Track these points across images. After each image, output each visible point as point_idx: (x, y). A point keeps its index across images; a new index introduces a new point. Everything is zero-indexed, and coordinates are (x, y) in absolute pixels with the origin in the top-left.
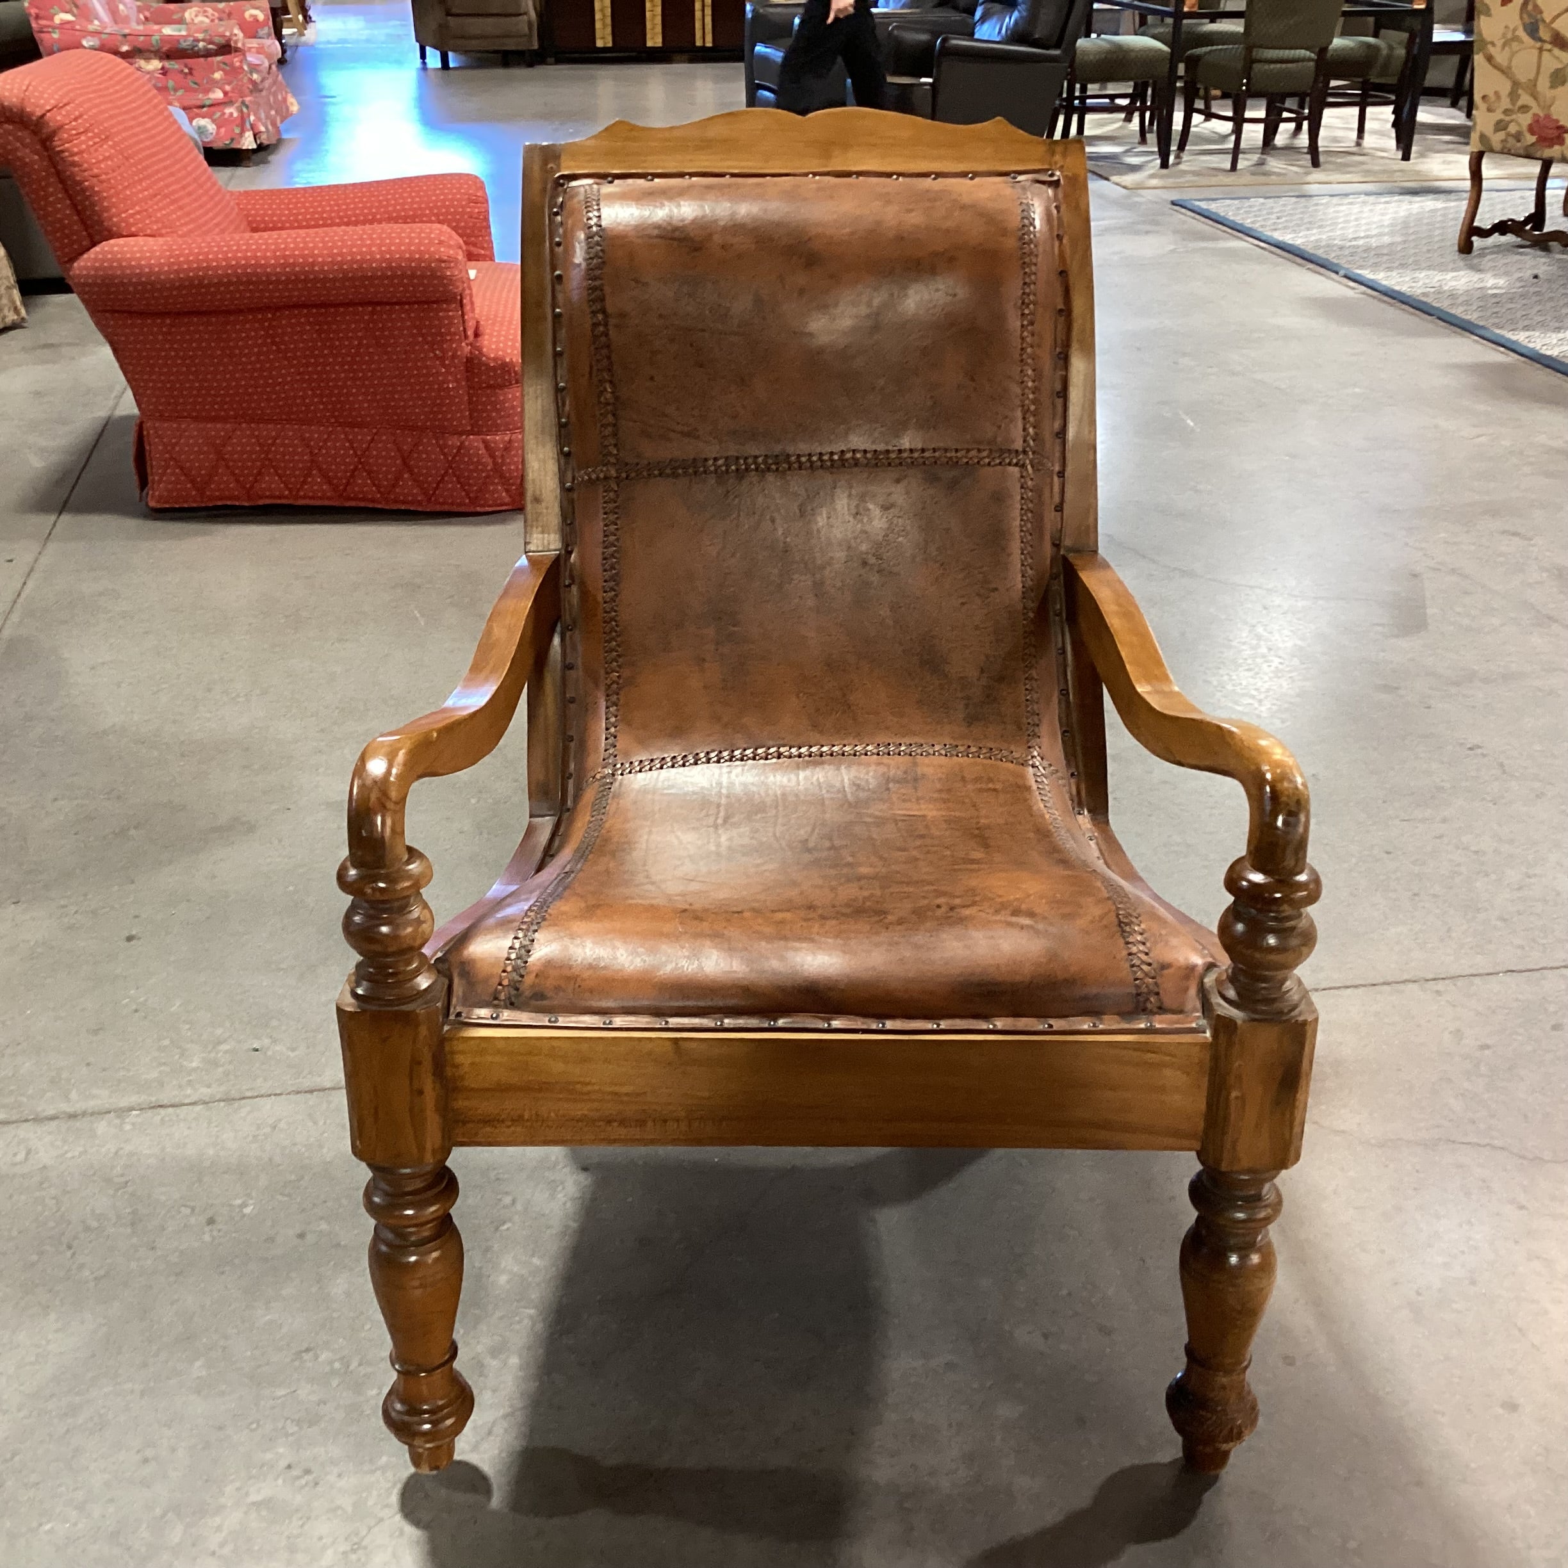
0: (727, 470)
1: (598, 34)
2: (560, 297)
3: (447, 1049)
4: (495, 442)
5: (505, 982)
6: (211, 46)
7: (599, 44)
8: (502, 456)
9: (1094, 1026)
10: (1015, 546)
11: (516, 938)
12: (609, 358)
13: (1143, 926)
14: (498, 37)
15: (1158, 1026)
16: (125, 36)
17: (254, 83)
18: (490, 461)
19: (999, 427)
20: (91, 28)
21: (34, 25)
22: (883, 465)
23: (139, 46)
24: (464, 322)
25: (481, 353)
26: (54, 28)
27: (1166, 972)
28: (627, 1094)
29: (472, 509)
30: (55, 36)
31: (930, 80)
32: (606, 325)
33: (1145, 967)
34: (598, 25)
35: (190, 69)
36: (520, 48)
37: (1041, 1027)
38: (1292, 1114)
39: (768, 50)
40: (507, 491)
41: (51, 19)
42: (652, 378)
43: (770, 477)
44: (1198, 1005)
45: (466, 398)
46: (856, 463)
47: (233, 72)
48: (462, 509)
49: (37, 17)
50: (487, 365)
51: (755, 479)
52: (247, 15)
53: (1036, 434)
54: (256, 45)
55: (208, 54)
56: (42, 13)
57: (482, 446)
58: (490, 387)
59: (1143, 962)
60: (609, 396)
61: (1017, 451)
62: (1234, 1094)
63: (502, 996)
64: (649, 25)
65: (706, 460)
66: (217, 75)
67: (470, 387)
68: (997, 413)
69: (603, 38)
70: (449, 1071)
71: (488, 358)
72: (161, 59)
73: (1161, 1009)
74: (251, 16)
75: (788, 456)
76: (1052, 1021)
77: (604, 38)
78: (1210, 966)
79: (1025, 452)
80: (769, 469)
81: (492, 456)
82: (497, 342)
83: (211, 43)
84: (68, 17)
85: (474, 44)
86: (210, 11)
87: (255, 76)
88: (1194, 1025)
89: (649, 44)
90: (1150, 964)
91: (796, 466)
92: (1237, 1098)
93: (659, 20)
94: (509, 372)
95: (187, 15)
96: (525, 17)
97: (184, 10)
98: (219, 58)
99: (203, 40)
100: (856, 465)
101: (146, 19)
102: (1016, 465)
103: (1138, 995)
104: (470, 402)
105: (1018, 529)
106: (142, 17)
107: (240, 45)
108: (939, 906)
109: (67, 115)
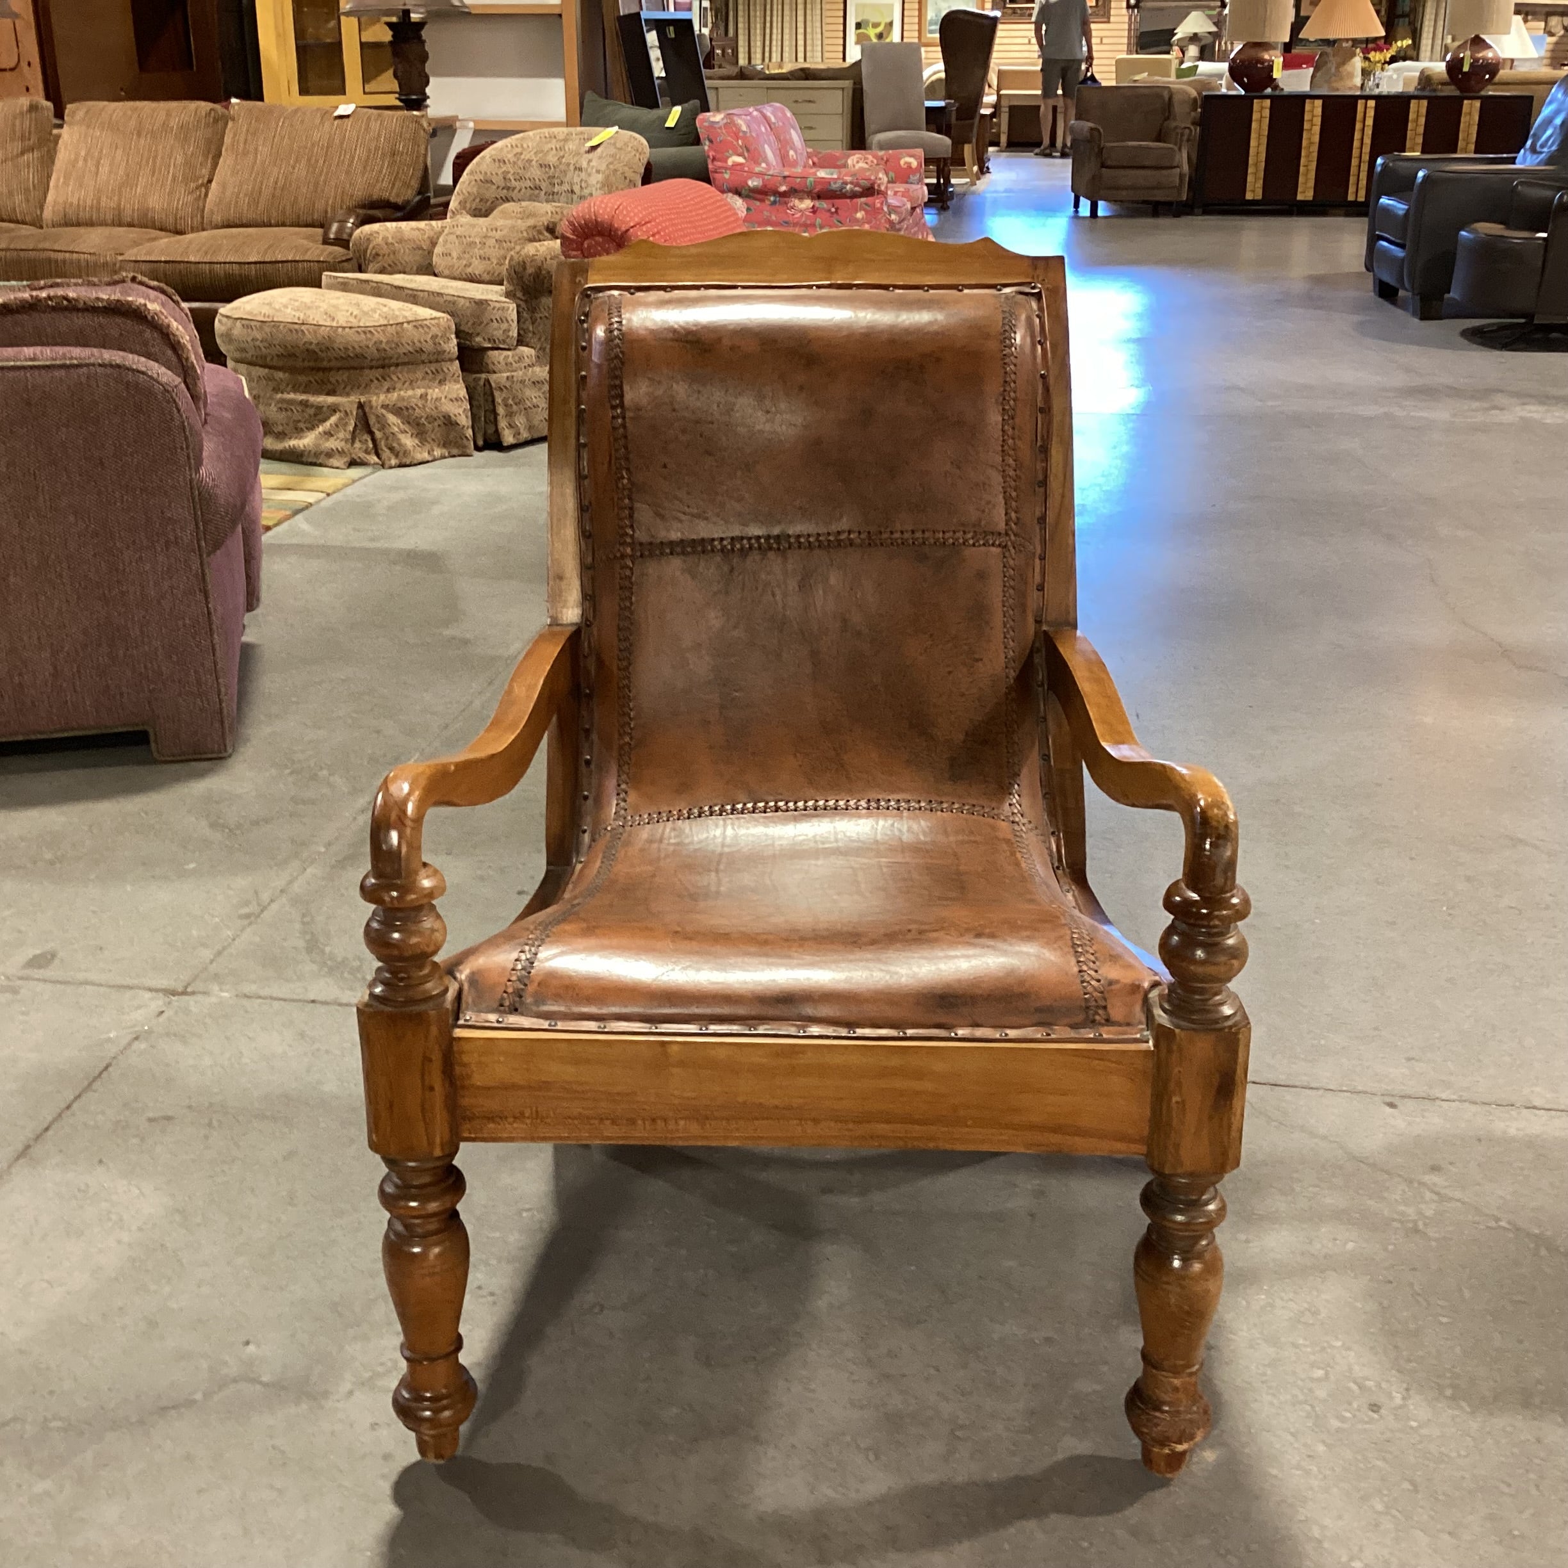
0: (733, 549)
1: (1249, 187)
2: (584, 395)
3: (455, 1048)
5: (510, 990)
6: (857, 189)
7: (1249, 196)
9: (1048, 1035)
10: (998, 619)
11: (522, 952)
12: (626, 448)
13: (1094, 947)
14: (1148, 188)
15: (1105, 1036)
16: (785, 177)
17: (891, 222)
19: (983, 511)
20: (757, 169)
21: (710, 166)
22: (876, 545)
23: (797, 187)
26: (726, 168)
27: (1113, 987)
28: (618, 1094)
30: (727, 176)
31: (1544, 235)
32: (624, 418)
33: (1093, 983)
34: (1250, 178)
35: (837, 209)
36: (1169, 199)
37: (998, 1036)
38: (1229, 1119)
39: (1391, 202)
41: (726, 162)
42: (665, 466)
43: (771, 555)
44: (1144, 1020)
46: (852, 543)
47: (873, 212)
49: (714, 159)
51: (758, 557)
52: (902, 162)
53: (1018, 518)
54: (902, 189)
55: (854, 196)
56: (718, 156)
59: (1093, 978)
60: (625, 481)
61: (1000, 534)
62: (1175, 1099)
63: (507, 1003)
64: (1301, 179)
65: (713, 540)
66: (859, 215)
68: (981, 499)
69: (1253, 191)
70: (458, 1070)
72: (813, 199)
73: (1108, 1022)
74: (906, 163)
75: (789, 536)
76: (1008, 1031)
77: (1254, 189)
78: (1155, 985)
79: (1007, 534)
80: (771, 548)
83: (857, 185)
84: (740, 160)
85: (1124, 194)
86: (870, 157)
87: (893, 217)
88: (1138, 1036)
89: (1300, 197)
90: (1099, 981)
91: (796, 545)
92: (1177, 1102)
93: (1312, 175)
95: (850, 162)
96: (1178, 170)
97: (849, 156)
98: (863, 200)
99: (851, 183)
100: (851, 545)
101: (814, 163)
102: (999, 545)
103: (1088, 1008)
105: (1000, 605)
106: (811, 162)
107: (883, 188)
108: (909, 931)
109: (647, 231)
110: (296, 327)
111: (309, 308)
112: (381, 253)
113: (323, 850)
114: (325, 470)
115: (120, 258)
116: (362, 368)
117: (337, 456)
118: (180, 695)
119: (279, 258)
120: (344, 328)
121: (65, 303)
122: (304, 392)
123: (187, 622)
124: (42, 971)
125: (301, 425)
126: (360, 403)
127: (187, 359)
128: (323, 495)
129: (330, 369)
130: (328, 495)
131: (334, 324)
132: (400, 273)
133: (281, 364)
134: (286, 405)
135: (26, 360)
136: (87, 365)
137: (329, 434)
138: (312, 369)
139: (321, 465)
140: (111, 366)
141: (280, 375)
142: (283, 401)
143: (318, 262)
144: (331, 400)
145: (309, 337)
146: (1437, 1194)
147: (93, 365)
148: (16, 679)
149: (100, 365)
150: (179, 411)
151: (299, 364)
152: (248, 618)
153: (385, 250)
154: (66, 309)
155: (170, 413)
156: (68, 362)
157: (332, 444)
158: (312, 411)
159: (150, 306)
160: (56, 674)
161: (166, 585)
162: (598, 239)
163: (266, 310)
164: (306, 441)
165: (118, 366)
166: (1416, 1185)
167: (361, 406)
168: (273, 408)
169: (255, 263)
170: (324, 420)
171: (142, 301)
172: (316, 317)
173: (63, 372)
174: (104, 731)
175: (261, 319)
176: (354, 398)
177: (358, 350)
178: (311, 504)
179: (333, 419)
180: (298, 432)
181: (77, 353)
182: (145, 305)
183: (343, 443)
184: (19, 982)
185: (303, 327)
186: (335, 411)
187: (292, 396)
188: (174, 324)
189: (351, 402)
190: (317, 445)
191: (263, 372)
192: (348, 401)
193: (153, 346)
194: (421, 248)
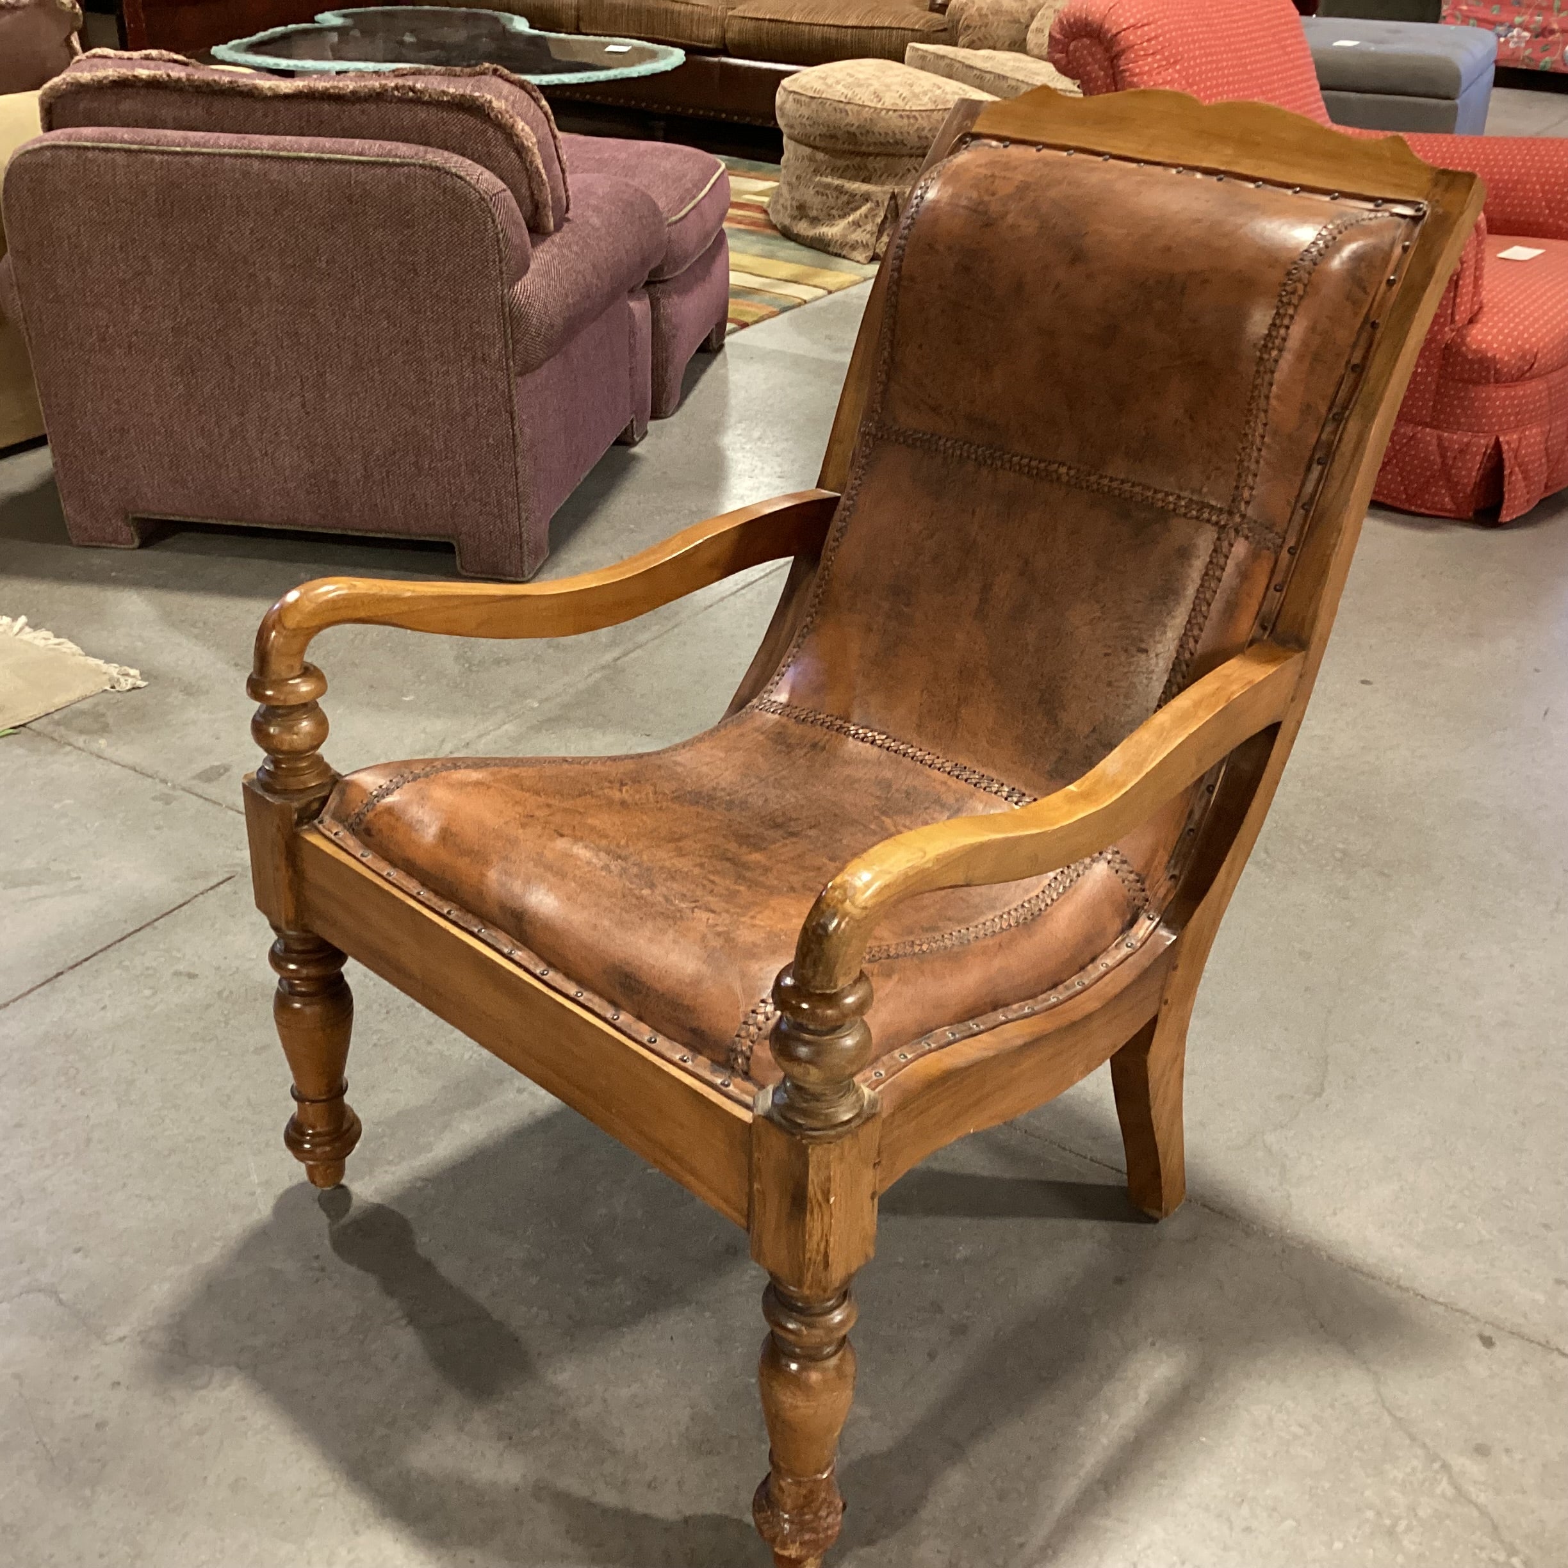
4: (1451, 440)
8: (1455, 458)
15: (730, 1088)
18: (1439, 460)
24: (1454, 304)
25: (1463, 343)
29: (1406, 506)
37: (646, 1039)
40: (1452, 498)
45: (1434, 387)
48: (1398, 504)
50: (1465, 357)
57: (1434, 442)
58: (1461, 380)
67: (1441, 377)
71: (1468, 348)
73: (747, 1075)
81: (1443, 456)
82: (1487, 334)
94: (1488, 369)
103: (732, 1050)
104: (1437, 392)
109: (1142, 36)
110: (842, 105)
111: (860, 86)
112: (973, 24)
113: (536, 705)
114: (846, 262)
115: (730, 13)
116: (902, 156)
117: (861, 249)
118: (481, 513)
119: (877, 23)
120: (888, 110)
121: (411, 94)
122: (841, 177)
123: (491, 441)
124: (206, 785)
125: (834, 212)
126: (893, 193)
127: (531, 162)
128: (825, 292)
129: (870, 154)
130: (830, 292)
131: (879, 106)
132: (989, 48)
133: (823, 144)
134: (823, 190)
135: (353, 154)
136: (408, 165)
137: (857, 224)
138: (852, 153)
139: (844, 257)
140: (431, 167)
141: (820, 156)
142: (819, 184)
143: (913, 30)
144: (865, 187)
145: (851, 119)
146: (1458, 1488)
147: (414, 165)
148: (332, 476)
149: (420, 166)
150: (494, 221)
151: (839, 146)
152: (651, 425)
153: (977, 22)
154: (411, 101)
155: (485, 224)
156: (391, 160)
157: (858, 236)
158: (845, 198)
159: (495, 104)
160: (367, 477)
161: (471, 402)
162: (1087, 41)
163: (818, 85)
164: (833, 231)
165: (438, 169)
166: (1436, 1466)
167: (893, 196)
168: (812, 191)
169: (853, 27)
170: (858, 208)
171: (488, 97)
172: (864, 97)
173: (384, 170)
174: (414, 538)
175: (811, 94)
176: (889, 188)
177: (898, 136)
178: (805, 302)
179: (864, 209)
180: (831, 218)
181: (404, 150)
182: (490, 102)
183: (868, 236)
184: (179, 793)
185: (848, 107)
186: (867, 201)
187: (829, 180)
188: (520, 125)
189: (885, 193)
190: (845, 236)
191: (808, 150)
192: (880, 191)
193: (495, 146)
194: (1018, 21)
